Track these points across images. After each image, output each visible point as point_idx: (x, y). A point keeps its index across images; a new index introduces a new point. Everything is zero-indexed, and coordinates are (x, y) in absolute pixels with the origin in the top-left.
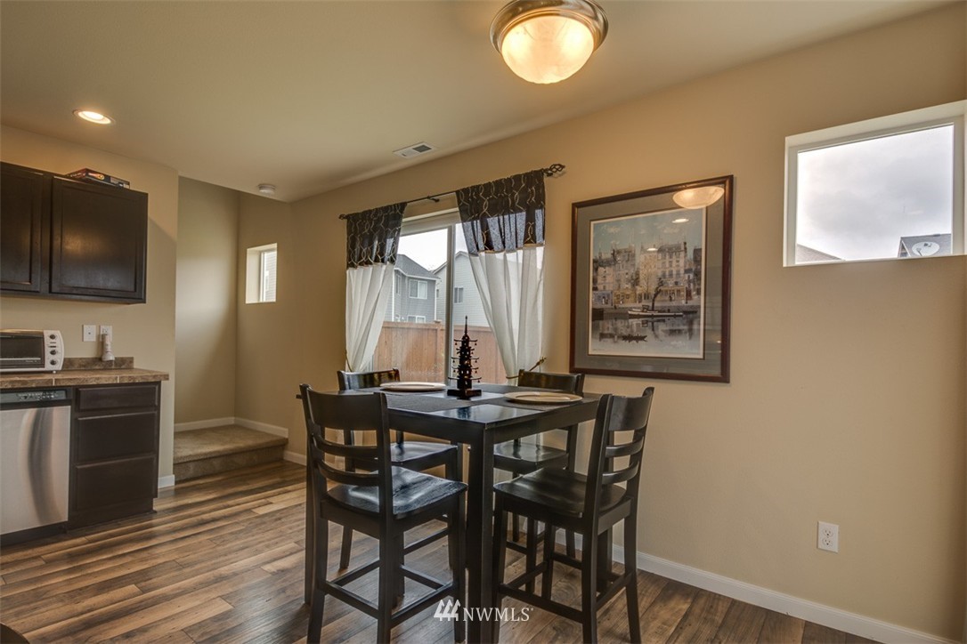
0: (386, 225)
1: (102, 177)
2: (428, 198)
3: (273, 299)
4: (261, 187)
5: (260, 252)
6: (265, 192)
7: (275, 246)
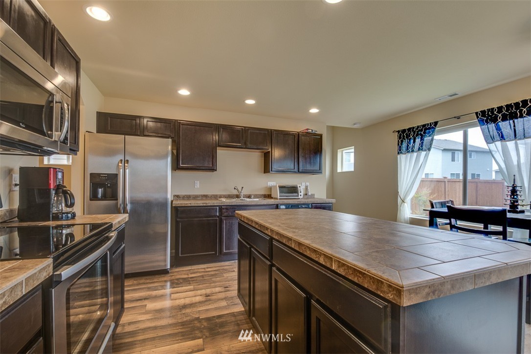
0: (425, 133)
1: (311, 131)
2: (455, 117)
3: (352, 169)
4: (354, 124)
5: (343, 151)
6: (355, 126)
7: (353, 147)
